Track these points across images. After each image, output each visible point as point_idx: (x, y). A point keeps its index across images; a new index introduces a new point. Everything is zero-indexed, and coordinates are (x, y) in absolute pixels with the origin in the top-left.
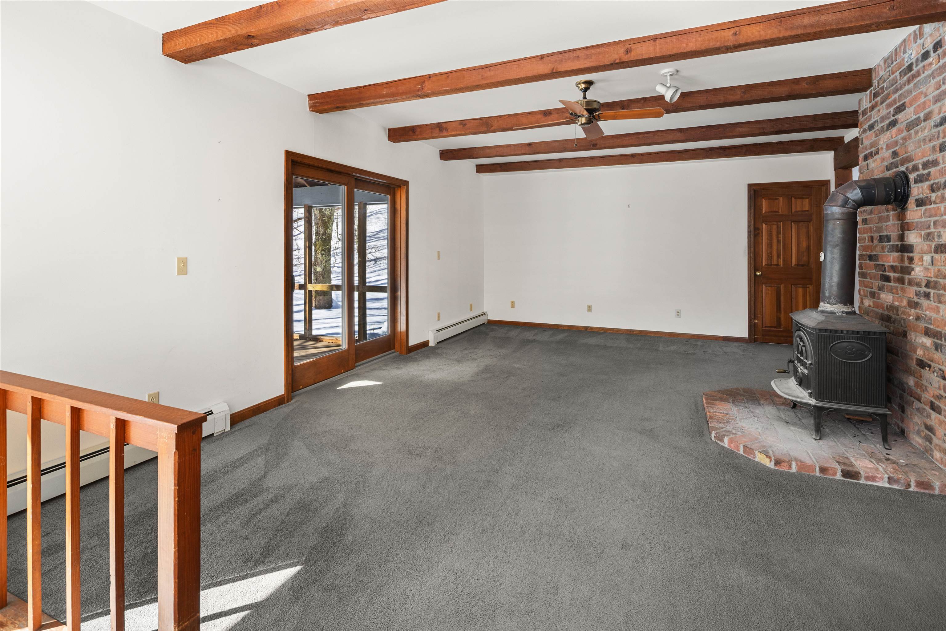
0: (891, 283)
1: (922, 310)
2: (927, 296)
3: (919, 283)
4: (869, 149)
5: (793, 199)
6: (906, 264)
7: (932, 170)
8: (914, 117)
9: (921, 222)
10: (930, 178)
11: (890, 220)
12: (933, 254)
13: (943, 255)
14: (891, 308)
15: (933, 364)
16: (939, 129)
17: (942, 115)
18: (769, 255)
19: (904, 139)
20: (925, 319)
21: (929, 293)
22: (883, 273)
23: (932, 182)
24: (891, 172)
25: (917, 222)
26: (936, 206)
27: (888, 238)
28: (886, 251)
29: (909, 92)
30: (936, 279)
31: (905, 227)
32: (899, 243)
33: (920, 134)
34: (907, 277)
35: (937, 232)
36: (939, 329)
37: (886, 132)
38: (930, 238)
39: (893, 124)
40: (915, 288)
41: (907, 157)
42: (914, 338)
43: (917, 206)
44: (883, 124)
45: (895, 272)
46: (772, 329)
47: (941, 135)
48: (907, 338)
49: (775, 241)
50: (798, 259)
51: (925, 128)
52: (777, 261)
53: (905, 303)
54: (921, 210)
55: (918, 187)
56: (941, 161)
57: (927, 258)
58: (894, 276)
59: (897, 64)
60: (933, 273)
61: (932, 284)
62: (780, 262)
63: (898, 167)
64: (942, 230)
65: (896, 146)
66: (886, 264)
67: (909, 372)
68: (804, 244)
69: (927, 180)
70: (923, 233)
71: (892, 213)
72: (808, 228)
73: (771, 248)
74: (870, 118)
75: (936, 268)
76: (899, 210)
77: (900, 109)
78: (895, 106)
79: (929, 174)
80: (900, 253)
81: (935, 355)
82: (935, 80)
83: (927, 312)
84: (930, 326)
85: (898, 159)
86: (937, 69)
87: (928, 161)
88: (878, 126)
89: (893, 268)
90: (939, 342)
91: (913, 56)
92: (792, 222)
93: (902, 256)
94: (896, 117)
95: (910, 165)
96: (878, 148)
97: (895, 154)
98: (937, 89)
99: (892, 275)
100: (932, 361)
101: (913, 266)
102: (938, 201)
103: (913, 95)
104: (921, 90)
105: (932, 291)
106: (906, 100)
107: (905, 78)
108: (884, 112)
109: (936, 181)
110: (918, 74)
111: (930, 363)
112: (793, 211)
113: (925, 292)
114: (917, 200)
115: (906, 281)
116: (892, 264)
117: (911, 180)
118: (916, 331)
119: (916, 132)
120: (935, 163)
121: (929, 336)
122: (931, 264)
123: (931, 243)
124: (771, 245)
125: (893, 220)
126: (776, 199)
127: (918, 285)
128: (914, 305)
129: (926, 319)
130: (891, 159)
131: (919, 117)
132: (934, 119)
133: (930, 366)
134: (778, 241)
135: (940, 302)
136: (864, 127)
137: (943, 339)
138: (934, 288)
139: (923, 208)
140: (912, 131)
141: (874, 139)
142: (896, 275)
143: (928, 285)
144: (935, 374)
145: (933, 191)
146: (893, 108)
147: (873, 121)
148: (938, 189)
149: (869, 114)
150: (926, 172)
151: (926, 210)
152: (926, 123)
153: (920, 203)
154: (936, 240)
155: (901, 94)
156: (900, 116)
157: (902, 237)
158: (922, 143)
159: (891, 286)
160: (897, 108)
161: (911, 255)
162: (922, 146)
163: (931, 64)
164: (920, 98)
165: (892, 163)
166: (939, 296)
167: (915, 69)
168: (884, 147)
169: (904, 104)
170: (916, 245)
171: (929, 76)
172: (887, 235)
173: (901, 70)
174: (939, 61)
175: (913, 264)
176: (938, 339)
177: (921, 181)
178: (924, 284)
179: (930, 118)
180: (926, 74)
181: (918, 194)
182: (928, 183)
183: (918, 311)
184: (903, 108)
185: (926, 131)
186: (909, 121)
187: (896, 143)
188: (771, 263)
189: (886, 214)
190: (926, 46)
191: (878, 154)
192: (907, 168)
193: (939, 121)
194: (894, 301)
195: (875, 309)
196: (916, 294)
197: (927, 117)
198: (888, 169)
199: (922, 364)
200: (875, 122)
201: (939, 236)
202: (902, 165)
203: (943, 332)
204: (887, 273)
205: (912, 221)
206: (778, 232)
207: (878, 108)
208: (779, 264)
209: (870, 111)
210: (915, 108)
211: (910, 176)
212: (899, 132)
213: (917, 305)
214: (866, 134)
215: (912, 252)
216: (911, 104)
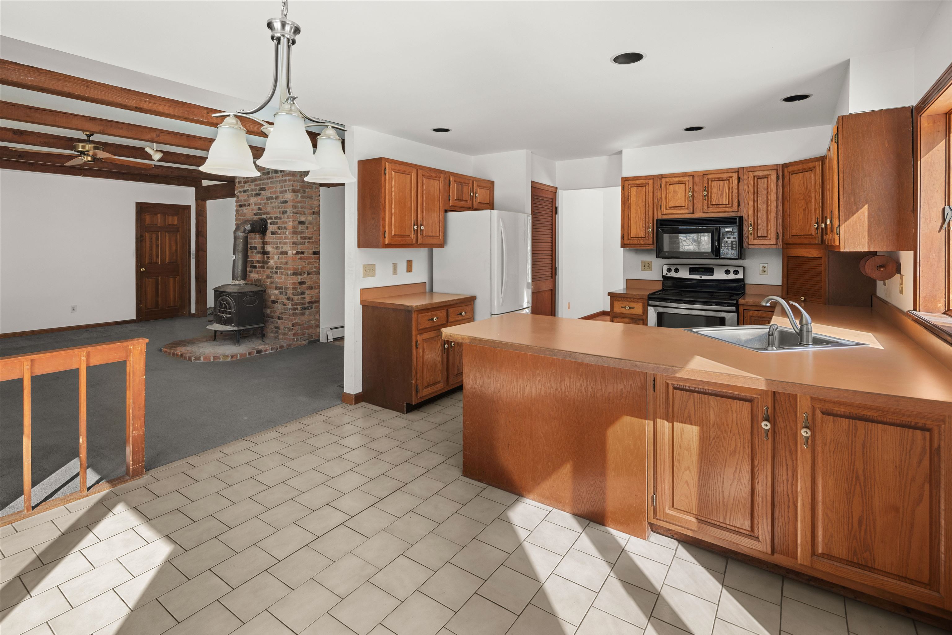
0: (257, 268)
1: (274, 279)
2: (276, 273)
4: (243, 202)
5: (167, 215)
6: (266, 259)
7: (279, 220)
8: (270, 196)
9: (273, 242)
11: (256, 239)
12: (279, 255)
13: (283, 256)
14: (257, 280)
15: (279, 301)
16: (282, 204)
17: (283, 199)
18: (151, 255)
19: (265, 204)
20: (275, 283)
21: (277, 272)
23: (279, 225)
24: (257, 217)
25: (271, 241)
26: (280, 235)
27: (256, 248)
28: (253, 253)
29: (268, 184)
30: (280, 266)
31: (265, 243)
32: (262, 250)
33: (273, 204)
34: (266, 265)
36: (281, 286)
37: (254, 197)
38: (278, 248)
39: (259, 195)
40: (270, 270)
41: (267, 212)
42: (270, 292)
43: (271, 235)
44: (252, 193)
45: (259, 263)
46: (152, 310)
47: (283, 208)
48: (266, 292)
49: (154, 245)
50: (171, 259)
51: (276, 202)
52: (156, 260)
53: (265, 277)
54: (273, 237)
55: (272, 226)
56: (283, 218)
57: (276, 257)
58: (259, 266)
60: (278, 263)
61: (278, 268)
62: (158, 260)
63: (261, 215)
64: (283, 246)
65: (261, 205)
66: (254, 260)
67: (267, 307)
68: (174, 248)
69: (277, 224)
71: (257, 236)
72: (176, 237)
73: (152, 250)
74: (244, 187)
75: (280, 261)
76: (262, 235)
77: (263, 189)
78: (260, 187)
79: (277, 222)
80: (262, 255)
81: (280, 297)
83: (276, 280)
84: (277, 285)
85: (262, 211)
86: (281, 180)
87: (277, 216)
88: (249, 193)
89: (258, 262)
90: (282, 291)
92: (166, 232)
93: (263, 256)
94: (260, 192)
95: (268, 216)
96: (249, 204)
97: (259, 209)
99: (257, 265)
100: (278, 299)
101: (269, 260)
102: (282, 234)
105: (278, 271)
106: (266, 187)
108: (253, 187)
109: (281, 225)
111: (277, 300)
112: (167, 224)
113: (275, 271)
114: (271, 232)
115: (266, 267)
116: (257, 260)
117: (268, 223)
118: (270, 289)
119: (271, 203)
120: (280, 218)
121: (277, 289)
122: (278, 260)
123: (278, 251)
124: (152, 248)
125: (258, 239)
126: (155, 215)
127: (272, 268)
128: (269, 277)
130: (257, 211)
131: (273, 197)
133: (277, 302)
134: (157, 246)
135: (282, 275)
136: (240, 190)
137: (283, 289)
138: (280, 269)
139: (274, 236)
140: (269, 201)
141: (246, 198)
142: (260, 265)
143: (276, 269)
144: (280, 304)
145: (279, 229)
147: (245, 189)
148: (282, 229)
149: (243, 184)
150: (276, 221)
151: (276, 237)
152: (276, 200)
153: (273, 233)
154: (281, 249)
156: (262, 192)
157: (263, 248)
159: (257, 270)
160: (261, 188)
161: (268, 255)
162: (274, 209)
164: (274, 189)
165: (258, 213)
166: (282, 272)
167: (271, 175)
168: (253, 204)
169: (265, 188)
170: (271, 251)
171: (277, 181)
172: (255, 246)
173: (264, 172)
177: (274, 224)
178: (274, 268)
181: (272, 229)
182: (276, 225)
183: (272, 280)
185: (276, 204)
186: (267, 196)
187: (260, 204)
188: (152, 261)
189: (254, 236)
192: (266, 217)
193: (282, 201)
194: (259, 277)
196: (271, 273)
197: (277, 198)
198: (255, 215)
199: (274, 302)
200: (247, 190)
201: (282, 248)
202: (264, 215)
203: (284, 286)
204: (255, 264)
205: (269, 240)
206: (157, 239)
207: (249, 184)
208: (158, 262)
209: (244, 183)
210: (271, 192)
211: (268, 221)
212: (262, 199)
213: (271, 277)
214: (241, 194)
215: (269, 254)
216: (269, 189)
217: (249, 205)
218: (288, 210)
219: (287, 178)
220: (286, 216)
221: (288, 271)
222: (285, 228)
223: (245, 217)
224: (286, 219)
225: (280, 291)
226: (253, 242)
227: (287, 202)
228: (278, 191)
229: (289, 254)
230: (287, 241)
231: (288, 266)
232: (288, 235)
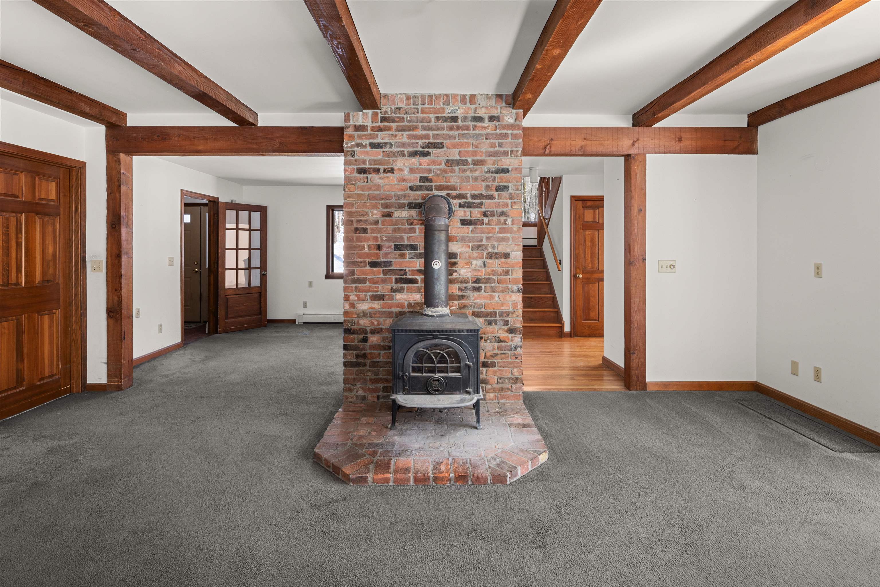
1: (470, 300)
2: (479, 289)
3: (465, 281)
4: (370, 164)
5: (37, 179)
7: (487, 202)
8: (458, 158)
9: (468, 237)
10: (482, 207)
11: (415, 232)
13: (497, 260)
15: (484, 336)
16: (493, 175)
17: (496, 166)
18: (5, 267)
19: (444, 171)
20: (474, 306)
21: (480, 287)
22: (402, 277)
23: (483, 209)
24: (417, 192)
25: (463, 236)
26: (489, 227)
27: (413, 248)
28: (407, 258)
29: (453, 137)
30: (487, 277)
33: (468, 172)
35: (491, 245)
36: (492, 310)
37: (407, 158)
38: (482, 248)
39: (426, 154)
40: (457, 286)
41: (448, 186)
43: (462, 224)
47: (498, 181)
49: (13, 244)
50: (44, 273)
51: (475, 170)
52: (17, 277)
54: (468, 228)
55: (465, 212)
56: (497, 197)
57: (478, 263)
59: (431, 108)
60: (484, 273)
61: (483, 281)
62: (21, 279)
63: (432, 190)
64: (498, 244)
65: (429, 173)
66: (407, 269)
68: (51, 250)
69: (479, 207)
70: (471, 244)
72: (54, 225)
73: (8, 256)
74: (372, 136)
75: (489, 270)
77: (435, 146)
78: (426, 141)
79: (482, 203)
81: (488, 329)
82: (488, 141)
83: (477, 301)
84: (479, 310)
85: (433, 184)
86: (493, 134)
88: (391, 148)
90: (493, 318)
91: (459, 112)
92: (36, 214)
94: (426, 150)
95: (454, 193)
96: (391, 167)
97: (425, 179)
98: (492, 147)
99: (419, 277)
100: (485, 333)
101: (456, 269)
102: (493, 223)
103: (455, 141)
104: (469, 141)
105: (483, 286)
106: (446, 142)
107: (445, 124)
108: (405, 140)
110: (467, 128)
111: (481, 335)
112: (37, 198)
113: (474, 287)
114: (461, 220)
119: (464, 171)
120: (491, 198)
121: (480, 317)
122: (483, 266)
123: (483, 252)
124: (8, 250)
126: (15, 174)
127: (466, 282)
128: (457, 298)
129: (476, 306)
130: (418, 182)
131: (467, 160)
132: (487, 167)
133: (480, 338)
134: (18, 245)
135: (494, 292)
136: (359, 141)
137: (498, 316)
138: (486, 283)
139: (471, 227)
140: (456, 168)
141: (380, 157)
143: (475, 282)
144: (489, 341)
145: (488, 217)
146: (424, 141)
147: (379, 140)
148: (494, 216)
149: (370, 132)
150: (478, 202)
151: (475, 228)
152: (476, 167)
153: (464, 222)
154: (491, 250)
155: (438, 135)
156: (433, 151)
158: (471, 180)
159: (418, 287)
160: (430, 143)
161: (453, 260)
162: (471, 182)
163: (486, 128)
164: (468, 147)
165: (420, 186)
166: (492, 287)
167: (460, 123)
168: (406, 169)
169: (442, 143)
170: (460, 253)
172: (410, 245)
173: (439, 115)
174: (496, 130)
175: (457, 267)
176: (491, 317)
178: (471, 281)
179: (482, 165)
180: (477, 132)
181: (465, 216)
182: (477, 210)
183: (464, 302)
184: (440, 146)
185: (478, 173)
187: (429, 171)
188: (8, 280)
189: (408, 226)
190: (479, 113)
191: (393, 173)
192: (448, 195)
193: (494, 170)
195: (381, 310)
196: (460, 289)
197: (478, 163)
198: (412, 188)
200: (386, 144)
203: (498, 311)
204: (408, 277)
205: (454, 235)
206: (18, 230)
207: (390, 133)
208: (19, 282)
209: (372, 130)
210: (460, 152)
211: (451, 200)
212: (434, 162)
213: (461, 297)
214: (366, 150)
215: (456, 258)
216: (454, 146)
217: (392, 171)
218: (510, 185)
219: (509, 132)
220: (505, 194)
221: (510, 286)
222: (503, 214)
223: (378, 192)
224: (506, 199)
225: (489, 318)
226: (405, 238)
227: (508, 172)
228: (482, 153)
229: (512, 256)
230: (507, 237)
231: (510, 277)
232: (512, 226)
